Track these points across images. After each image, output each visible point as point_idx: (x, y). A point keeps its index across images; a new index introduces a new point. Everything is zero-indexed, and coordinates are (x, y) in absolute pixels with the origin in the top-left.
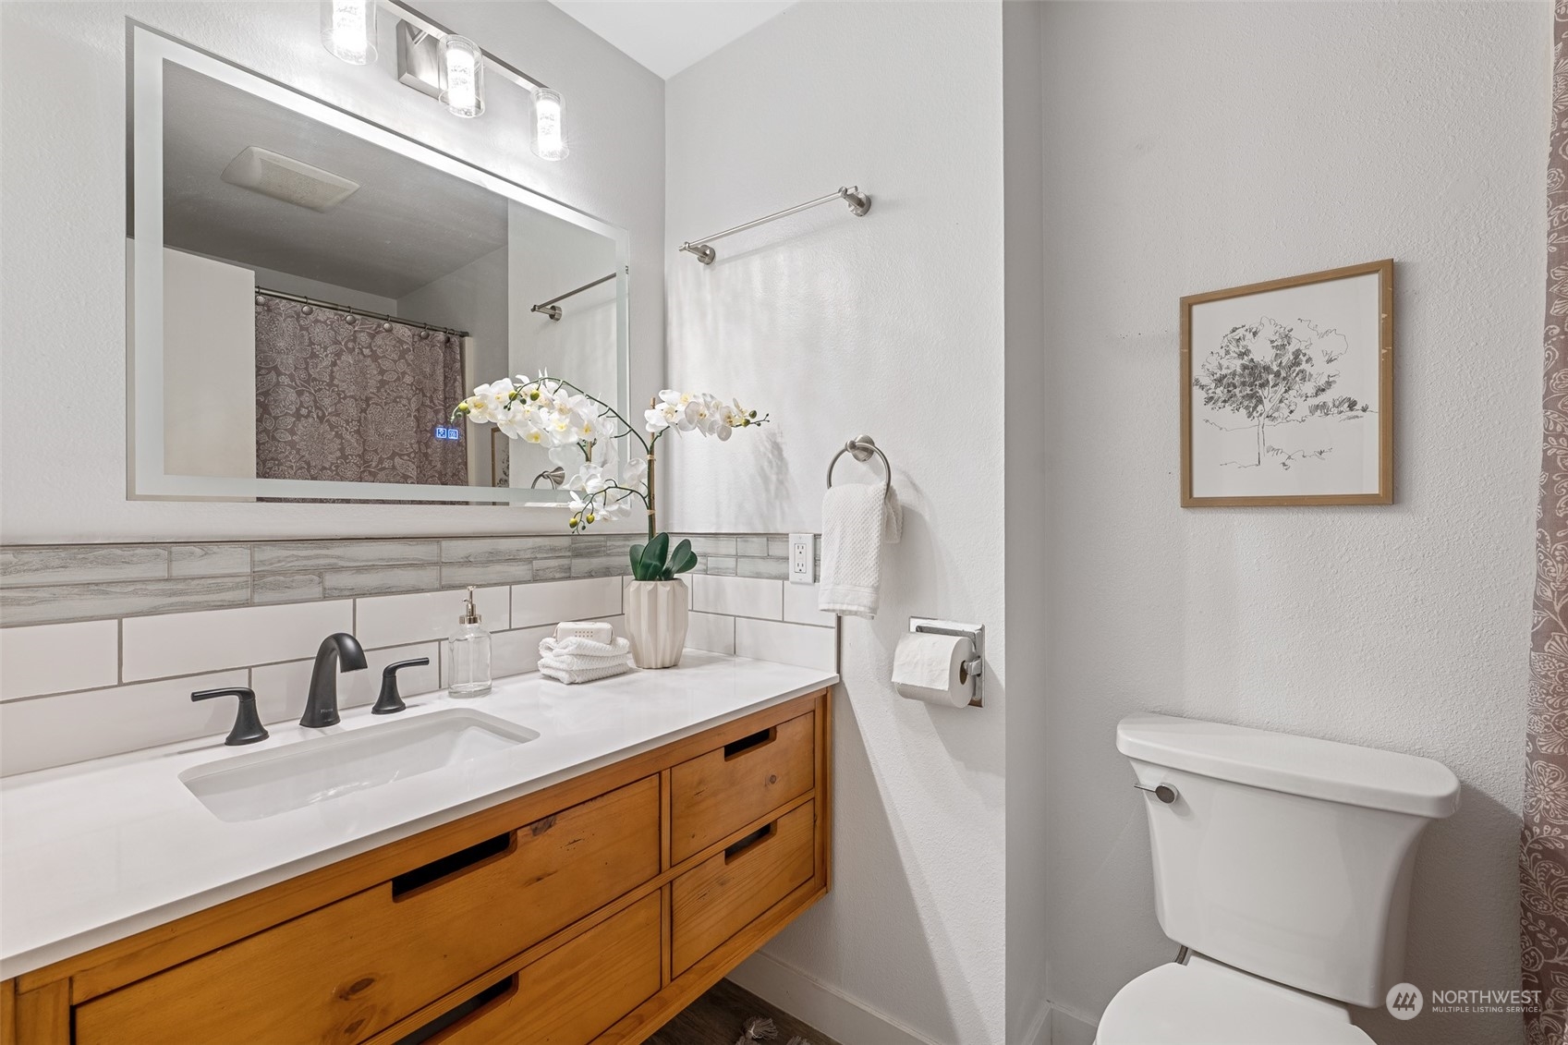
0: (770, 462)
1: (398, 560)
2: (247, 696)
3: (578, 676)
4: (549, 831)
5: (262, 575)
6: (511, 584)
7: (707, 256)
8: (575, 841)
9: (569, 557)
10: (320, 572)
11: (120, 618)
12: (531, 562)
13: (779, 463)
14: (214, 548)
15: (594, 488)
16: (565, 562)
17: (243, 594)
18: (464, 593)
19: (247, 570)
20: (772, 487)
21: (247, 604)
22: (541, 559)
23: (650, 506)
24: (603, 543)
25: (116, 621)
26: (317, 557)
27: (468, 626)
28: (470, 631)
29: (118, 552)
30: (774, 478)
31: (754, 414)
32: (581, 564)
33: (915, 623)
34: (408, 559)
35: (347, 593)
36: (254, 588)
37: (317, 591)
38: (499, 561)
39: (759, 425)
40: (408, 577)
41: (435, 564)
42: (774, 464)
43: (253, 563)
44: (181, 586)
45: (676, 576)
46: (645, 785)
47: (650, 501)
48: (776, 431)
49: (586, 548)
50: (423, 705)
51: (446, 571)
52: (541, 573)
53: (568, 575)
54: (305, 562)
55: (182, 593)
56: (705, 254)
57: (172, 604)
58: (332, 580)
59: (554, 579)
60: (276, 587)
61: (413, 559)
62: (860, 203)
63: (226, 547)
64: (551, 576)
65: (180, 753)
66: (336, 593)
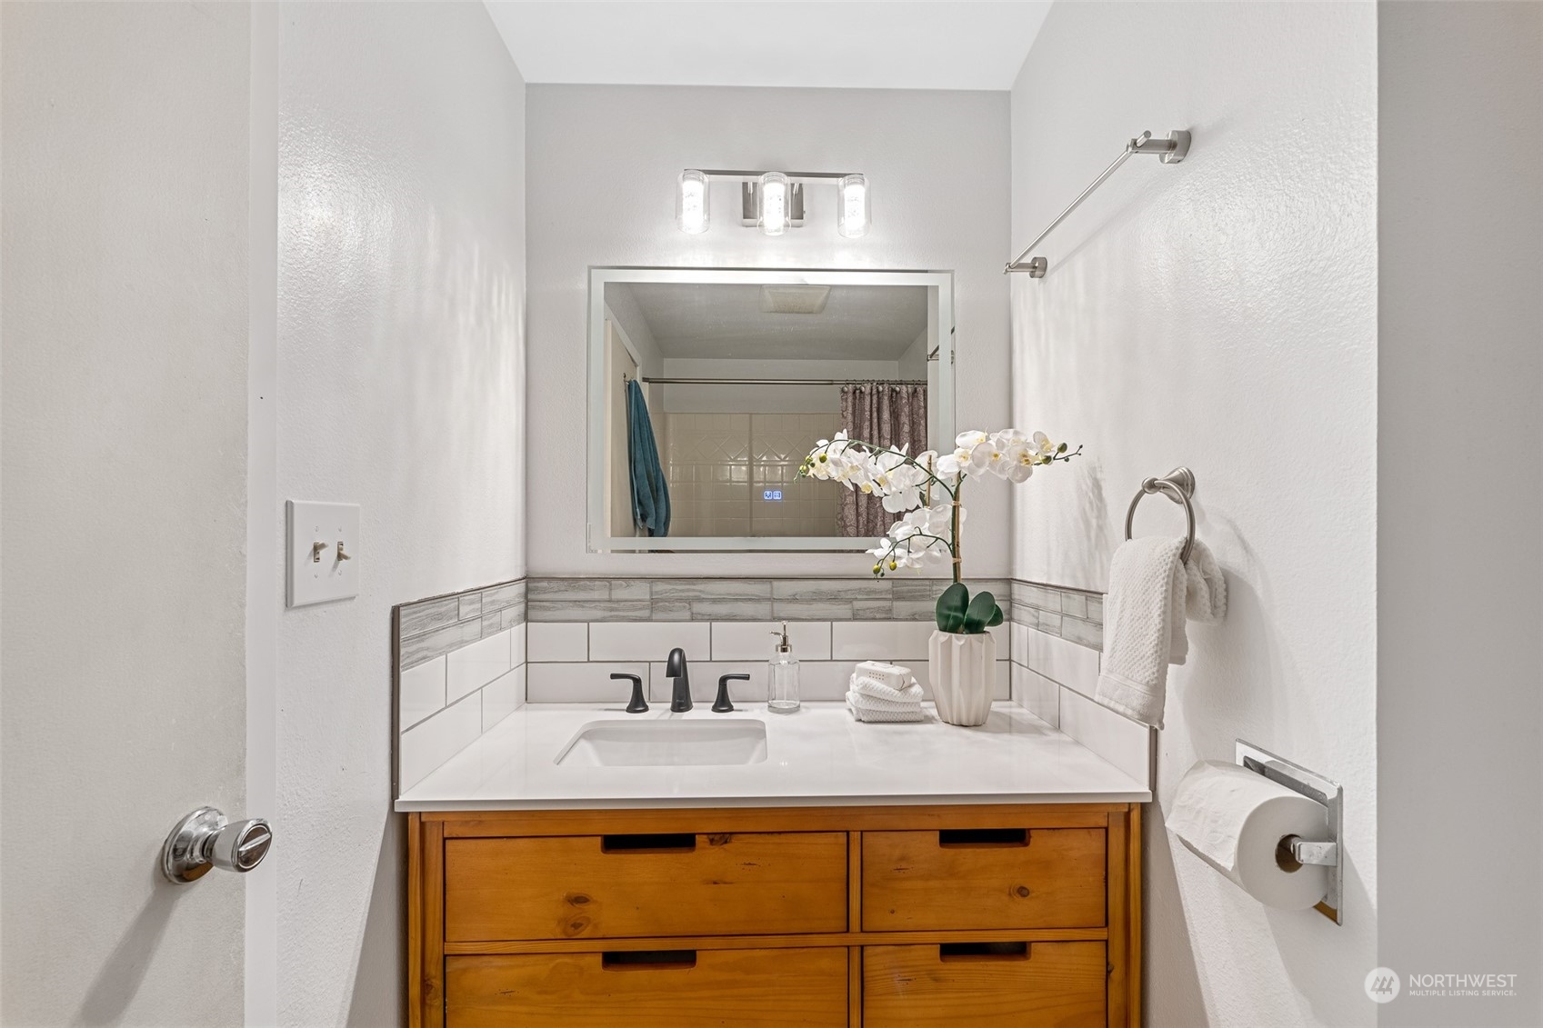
0: (1091, 503)
1: (741, 595)
2: (637, 682)
3: (863, 715)
4: (726, 846)
5: (658, 601)
6: (832, 620)
7: (1038, 268)
8: (750, 864)
9: (890, 599)
10: (690, 601)
11: (588, 622)
12: (851, 602)
13: (1099, 504)
14: (632, 582)
15: (904, 535)
16: (887, 604)
17: (646, 613)
18: (778, 626)
19: (648, 597)
20: (1093, 534)
21: (649, 620)
22: (861, 600)
23: (955, 553)
24: (928, 588)
25: (586, 624)
26: (688, 590)
27: (781, 654)
28: (783, 659)
29: (588, 583)
30: (1094, 522)
31: (1063, 448)
32: (903, 607)
33: (1242, 751)
34: (748, 595)
35: (706, 617)
36: (652, 610)
37: (687, 615)
38: (821, 600)
39: (1067, 460)
40: (748, 609)
41: (769, 599)
42: (1095, 506)
43: (651, 594)
44: (615, 605)
45: (986, 629)
46: (830, 838)
47: (954, 548)
48: (1096, 465)
49: (909, 591)
50: (744, 713)
51: (777, 606)
52: (861, 612)
53: (889, 617)
54: (681, 594)
55: (616, 610)
56: (1035, 267)
57: (611, 616)
58: (698, 607)
59: (874, 619)
60: (665, 610)
61: (752, 595)
62: (1171, 146)
63: (637, 582)
64: (871, 615)
65: (606, 710)
66: (699, 617)
